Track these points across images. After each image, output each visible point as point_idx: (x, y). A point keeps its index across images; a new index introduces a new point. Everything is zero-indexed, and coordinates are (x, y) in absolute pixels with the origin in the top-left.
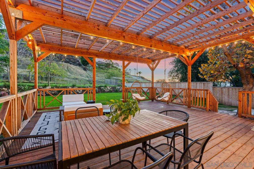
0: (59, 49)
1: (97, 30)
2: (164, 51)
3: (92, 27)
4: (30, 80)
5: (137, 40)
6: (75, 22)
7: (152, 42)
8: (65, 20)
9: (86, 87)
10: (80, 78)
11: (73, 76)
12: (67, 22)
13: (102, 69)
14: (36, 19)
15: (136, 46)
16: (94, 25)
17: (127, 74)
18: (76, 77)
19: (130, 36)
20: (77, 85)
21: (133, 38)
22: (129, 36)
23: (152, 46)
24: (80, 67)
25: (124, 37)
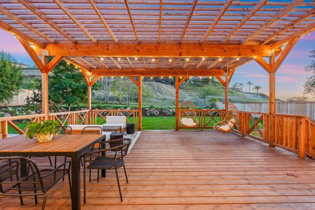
0: (107, 72)
1: (107, 50)
2: (205, 57)
3: (102, 48)
4: (120, 101)
5: (157, 50)
6: (85, 48)
7: (182, 49)
8: (77, 49)
9: (165, 108)
10: (169, 99)
11: (162, 97)
12: (79, 50)
13: (198, 86)
14: (57, 53)
15: (157, 59)
16: (103, 46)
17: (237, 91)
18: (165, 97)
19: (147, 48)
20: (155, 107)
21: (150, 49)
22: (145, 48)
23: (183, 54)
24: (172, 85)
25: (138, 51)
